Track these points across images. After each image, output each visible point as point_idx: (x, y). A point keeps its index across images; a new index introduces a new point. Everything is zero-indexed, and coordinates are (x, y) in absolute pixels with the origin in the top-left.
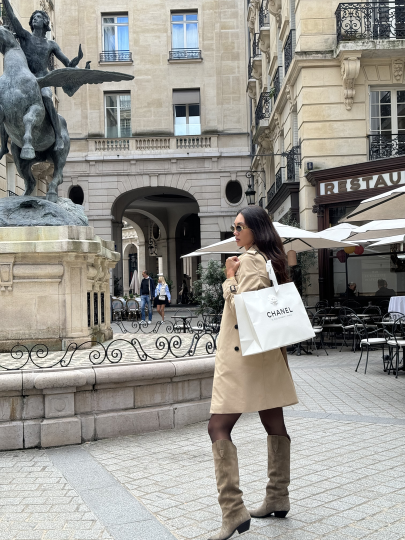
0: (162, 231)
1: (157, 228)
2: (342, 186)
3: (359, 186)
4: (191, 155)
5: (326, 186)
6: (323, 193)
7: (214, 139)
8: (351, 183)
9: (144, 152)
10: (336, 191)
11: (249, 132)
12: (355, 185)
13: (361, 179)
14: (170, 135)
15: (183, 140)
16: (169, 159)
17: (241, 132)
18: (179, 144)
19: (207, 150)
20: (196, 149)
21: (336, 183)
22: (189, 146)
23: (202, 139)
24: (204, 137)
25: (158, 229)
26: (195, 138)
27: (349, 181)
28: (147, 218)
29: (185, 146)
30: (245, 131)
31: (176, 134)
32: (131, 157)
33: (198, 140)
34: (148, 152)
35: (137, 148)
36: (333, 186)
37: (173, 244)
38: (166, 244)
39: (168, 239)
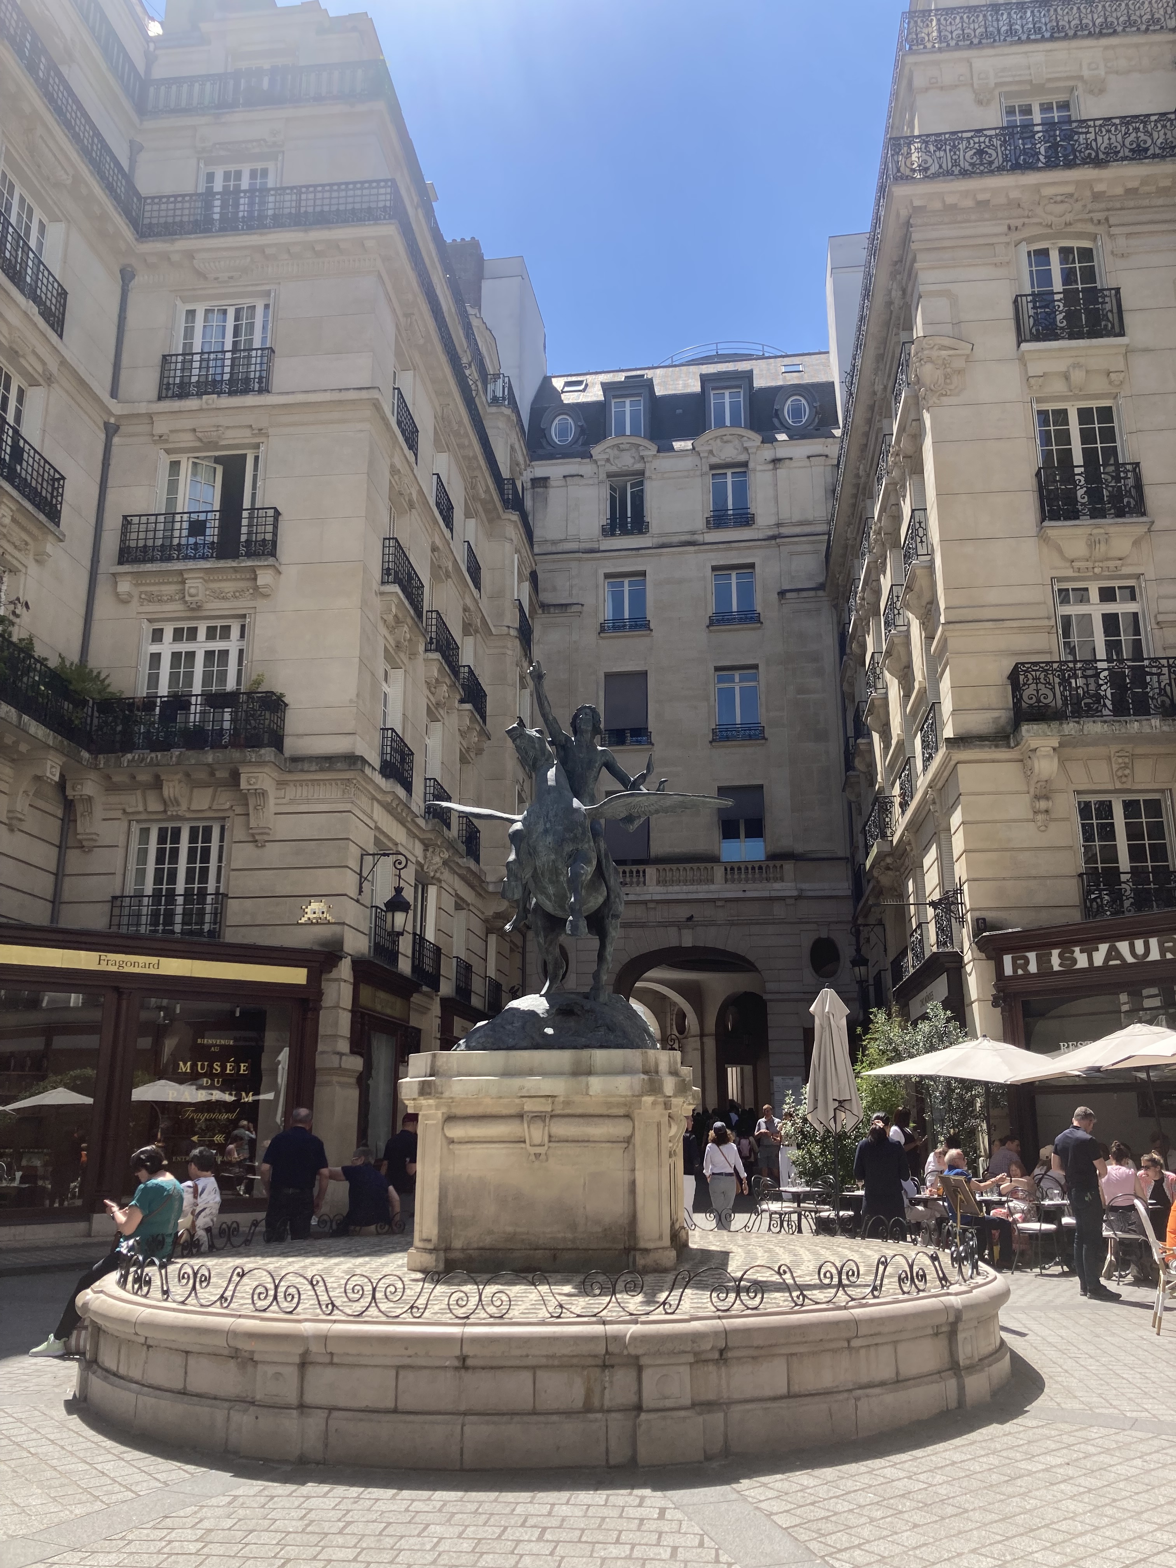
0: (691, 1021)
1: (682, 1016)
2: (1044, 960)
3: (1075, 961)
4: (749, 894)
5: (1014, 960)
6: (1008, 971)
7: (789, 867)
8: (1061, 956)
9: (670, 889)
10: (1033, 968)
11: (848, 855)
12: (1068, 960)
13: (1077, 949)
14: (714, 859)
15: (734, 870)
16: (713, 901)
17: (834, 856)
18: (729, 876)
19: (777, 885)
20: (758, 885)
21: (1032, 956)
22: (747, 880)
23: (768, 866)
24: (771, 864)
25: (684, 1016)
26: (757, 866)
27: (1055, 953)
28: (664, 997)
29: (740, 881)
30: (841, 854)
31: (724, 858)
32: (648, 897)
33: (760, 868)
34: (676, 888)
35: (658, 883)
36: (1027, 962)
37: (710, 1044)
38: (698, 1045)
39: (702, 1035)
